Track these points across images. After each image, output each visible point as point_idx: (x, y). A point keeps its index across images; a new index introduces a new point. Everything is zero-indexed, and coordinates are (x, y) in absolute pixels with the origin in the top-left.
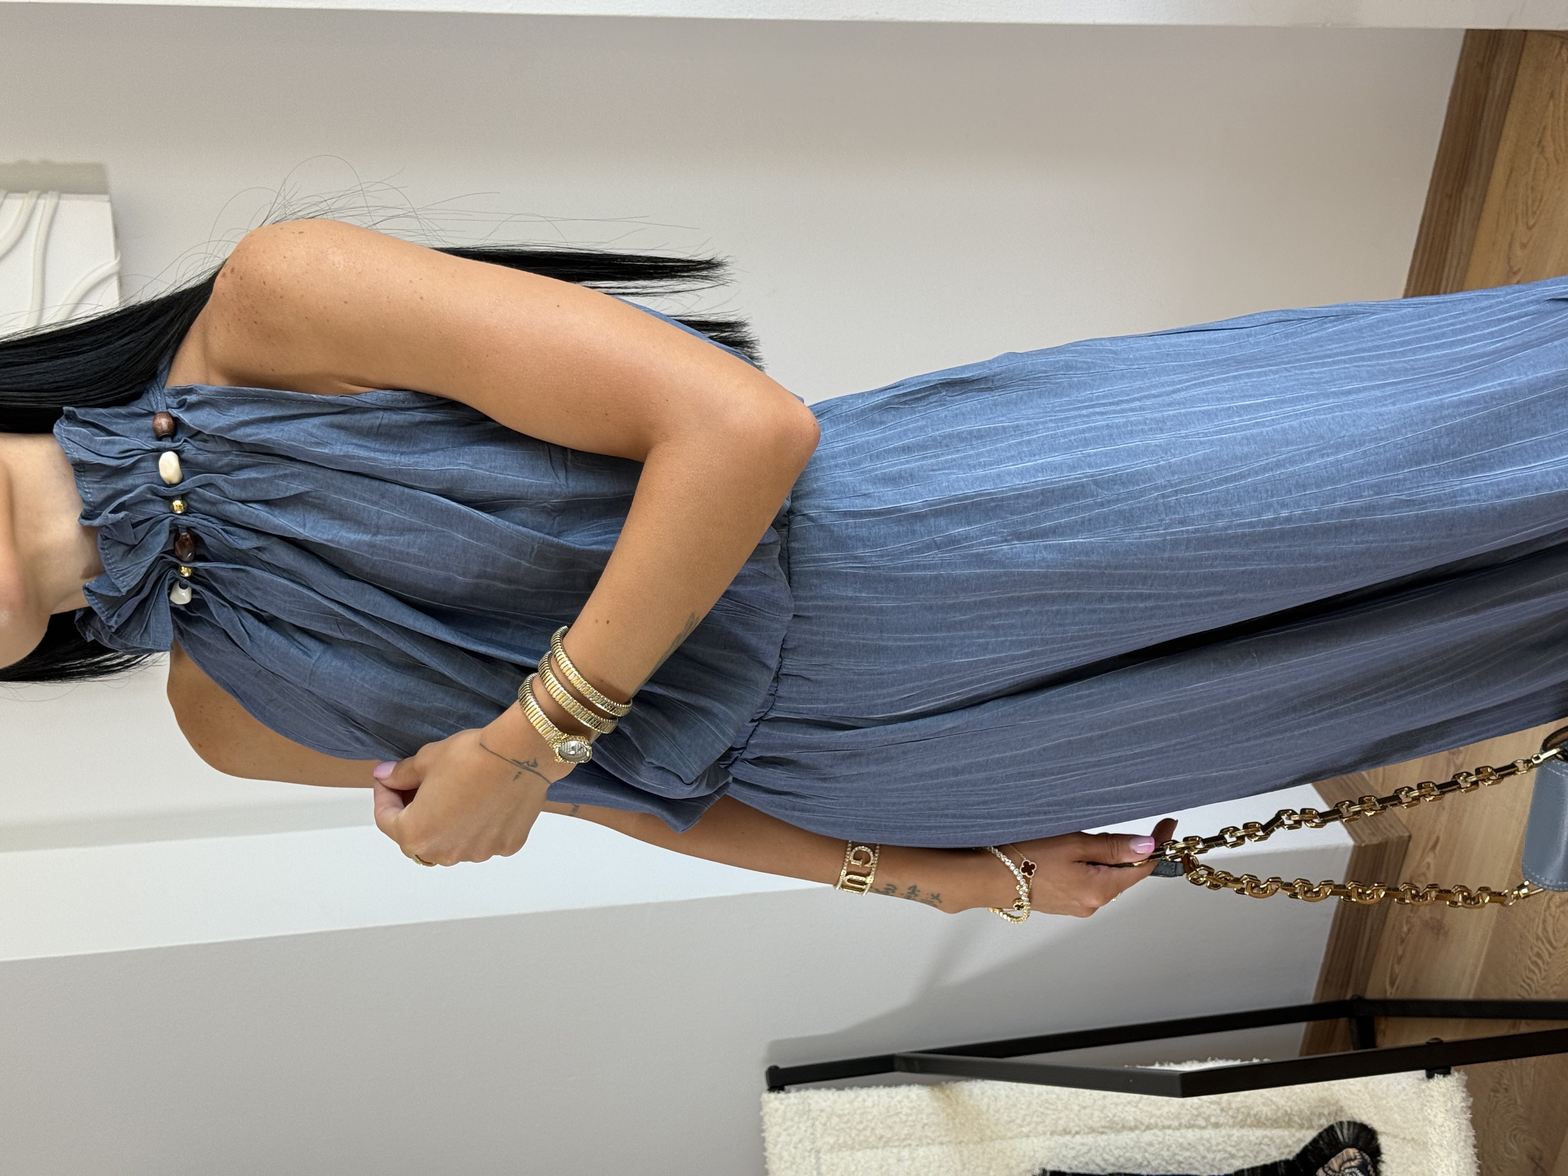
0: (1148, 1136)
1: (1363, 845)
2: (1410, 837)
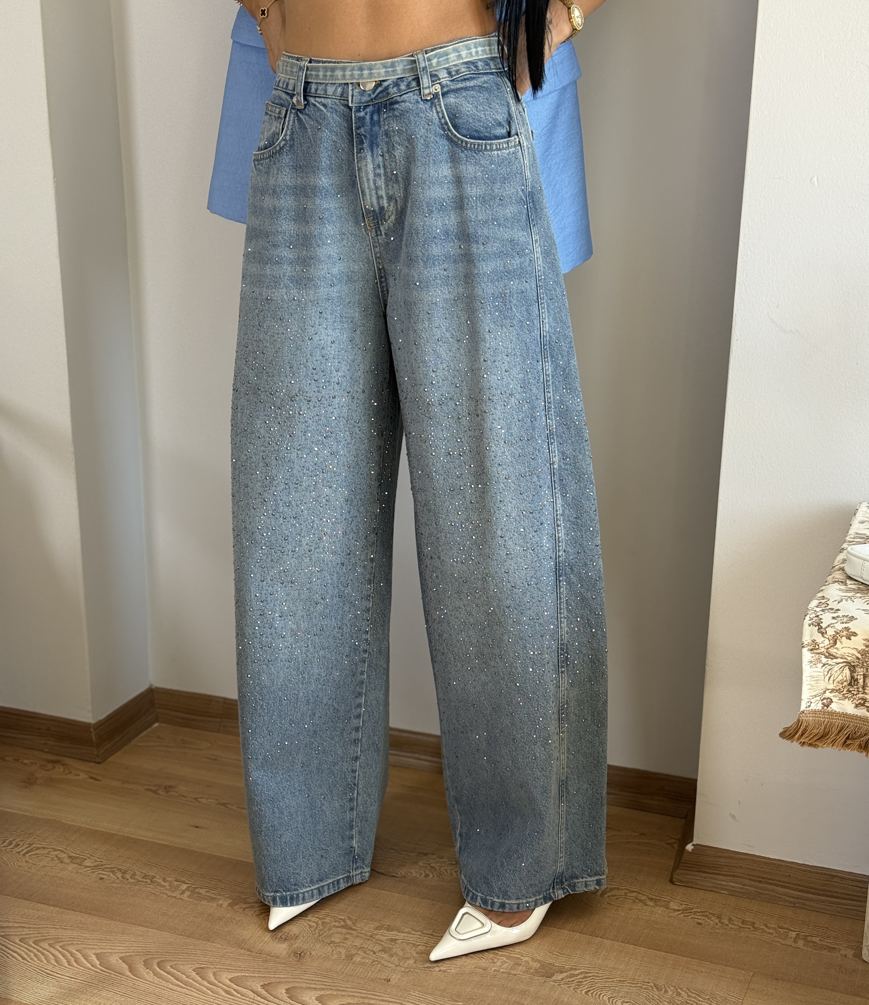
1: (92, 730)
2: (99, 763)
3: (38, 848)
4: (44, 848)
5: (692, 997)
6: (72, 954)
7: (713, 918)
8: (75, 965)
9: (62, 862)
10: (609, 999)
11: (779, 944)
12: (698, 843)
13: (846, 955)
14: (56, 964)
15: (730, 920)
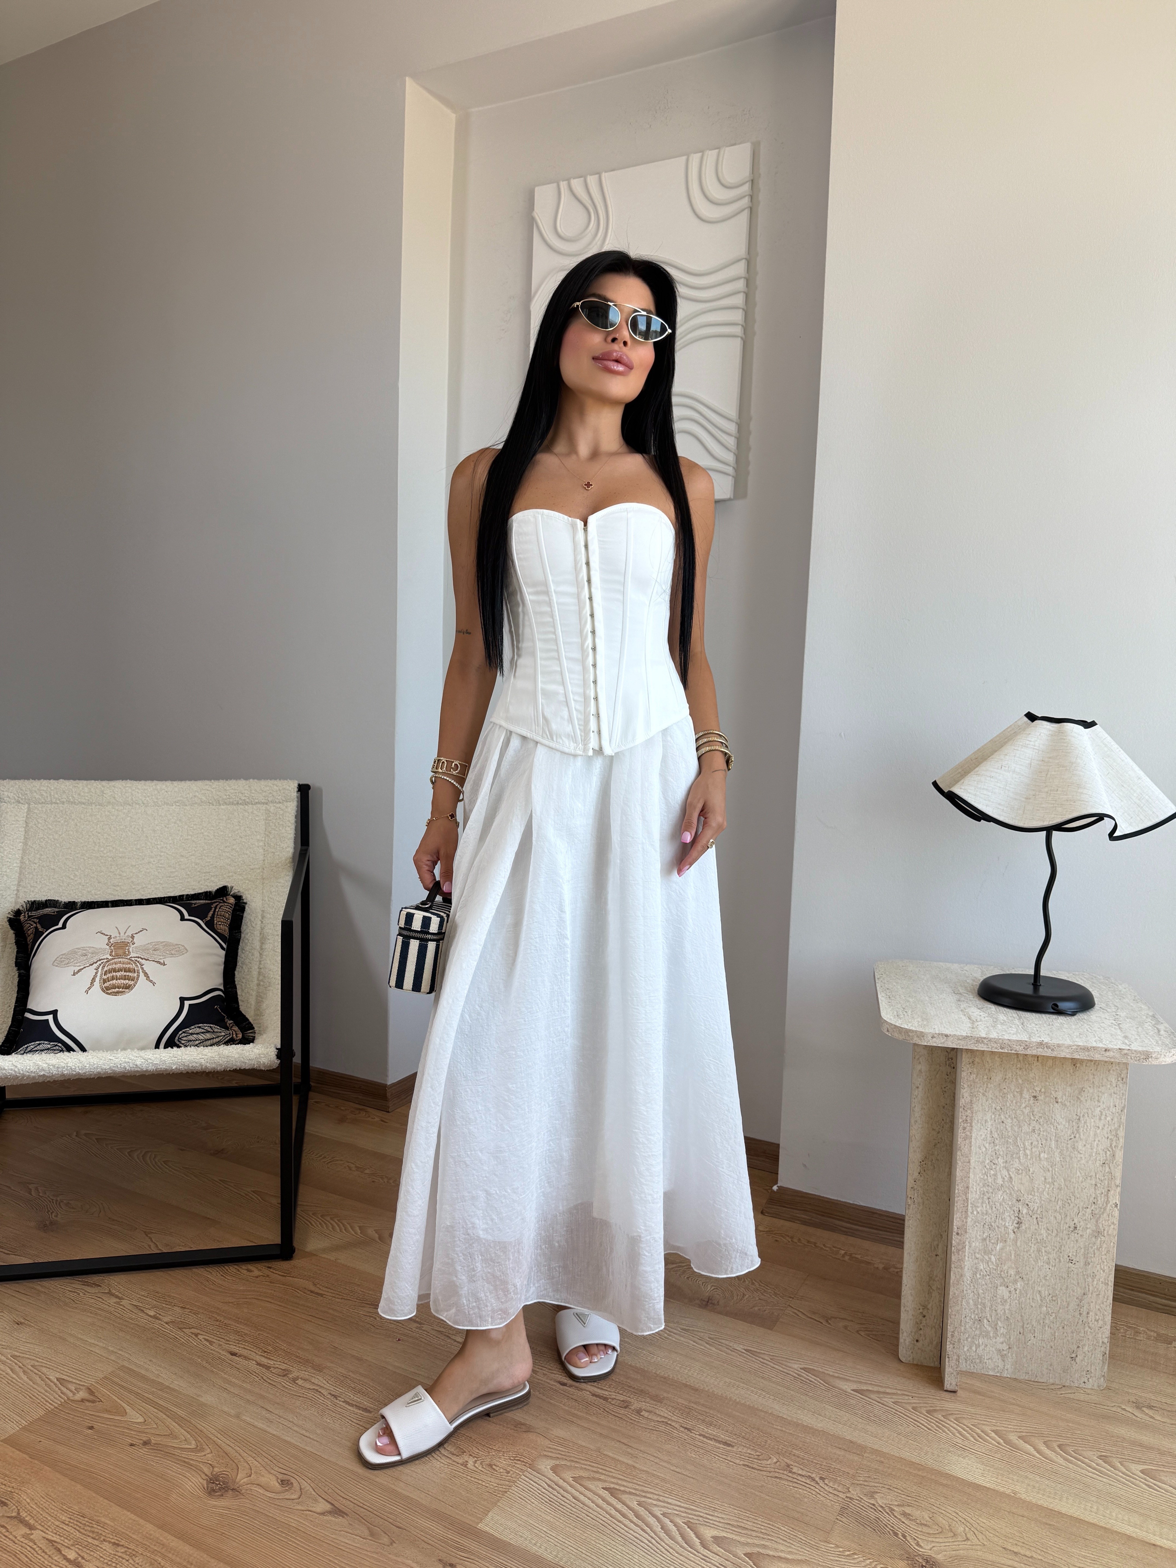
0: (257, 954)
2: (389, 1112)
3: (337, 1160)
4: (341, 1160)
5: (762, 1286)
6: (344, 1225)
7: (787, 1238)
8: (344, 1231)
9: (350, 1170)
10: (703, 1283)
11: (831, 1258)
12: (782, 1185)
13: (878, 1268)
14: (331, 1229)
15: (799, 1240)
